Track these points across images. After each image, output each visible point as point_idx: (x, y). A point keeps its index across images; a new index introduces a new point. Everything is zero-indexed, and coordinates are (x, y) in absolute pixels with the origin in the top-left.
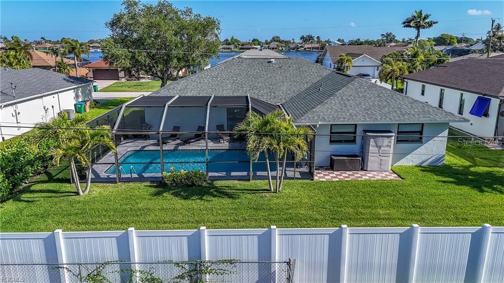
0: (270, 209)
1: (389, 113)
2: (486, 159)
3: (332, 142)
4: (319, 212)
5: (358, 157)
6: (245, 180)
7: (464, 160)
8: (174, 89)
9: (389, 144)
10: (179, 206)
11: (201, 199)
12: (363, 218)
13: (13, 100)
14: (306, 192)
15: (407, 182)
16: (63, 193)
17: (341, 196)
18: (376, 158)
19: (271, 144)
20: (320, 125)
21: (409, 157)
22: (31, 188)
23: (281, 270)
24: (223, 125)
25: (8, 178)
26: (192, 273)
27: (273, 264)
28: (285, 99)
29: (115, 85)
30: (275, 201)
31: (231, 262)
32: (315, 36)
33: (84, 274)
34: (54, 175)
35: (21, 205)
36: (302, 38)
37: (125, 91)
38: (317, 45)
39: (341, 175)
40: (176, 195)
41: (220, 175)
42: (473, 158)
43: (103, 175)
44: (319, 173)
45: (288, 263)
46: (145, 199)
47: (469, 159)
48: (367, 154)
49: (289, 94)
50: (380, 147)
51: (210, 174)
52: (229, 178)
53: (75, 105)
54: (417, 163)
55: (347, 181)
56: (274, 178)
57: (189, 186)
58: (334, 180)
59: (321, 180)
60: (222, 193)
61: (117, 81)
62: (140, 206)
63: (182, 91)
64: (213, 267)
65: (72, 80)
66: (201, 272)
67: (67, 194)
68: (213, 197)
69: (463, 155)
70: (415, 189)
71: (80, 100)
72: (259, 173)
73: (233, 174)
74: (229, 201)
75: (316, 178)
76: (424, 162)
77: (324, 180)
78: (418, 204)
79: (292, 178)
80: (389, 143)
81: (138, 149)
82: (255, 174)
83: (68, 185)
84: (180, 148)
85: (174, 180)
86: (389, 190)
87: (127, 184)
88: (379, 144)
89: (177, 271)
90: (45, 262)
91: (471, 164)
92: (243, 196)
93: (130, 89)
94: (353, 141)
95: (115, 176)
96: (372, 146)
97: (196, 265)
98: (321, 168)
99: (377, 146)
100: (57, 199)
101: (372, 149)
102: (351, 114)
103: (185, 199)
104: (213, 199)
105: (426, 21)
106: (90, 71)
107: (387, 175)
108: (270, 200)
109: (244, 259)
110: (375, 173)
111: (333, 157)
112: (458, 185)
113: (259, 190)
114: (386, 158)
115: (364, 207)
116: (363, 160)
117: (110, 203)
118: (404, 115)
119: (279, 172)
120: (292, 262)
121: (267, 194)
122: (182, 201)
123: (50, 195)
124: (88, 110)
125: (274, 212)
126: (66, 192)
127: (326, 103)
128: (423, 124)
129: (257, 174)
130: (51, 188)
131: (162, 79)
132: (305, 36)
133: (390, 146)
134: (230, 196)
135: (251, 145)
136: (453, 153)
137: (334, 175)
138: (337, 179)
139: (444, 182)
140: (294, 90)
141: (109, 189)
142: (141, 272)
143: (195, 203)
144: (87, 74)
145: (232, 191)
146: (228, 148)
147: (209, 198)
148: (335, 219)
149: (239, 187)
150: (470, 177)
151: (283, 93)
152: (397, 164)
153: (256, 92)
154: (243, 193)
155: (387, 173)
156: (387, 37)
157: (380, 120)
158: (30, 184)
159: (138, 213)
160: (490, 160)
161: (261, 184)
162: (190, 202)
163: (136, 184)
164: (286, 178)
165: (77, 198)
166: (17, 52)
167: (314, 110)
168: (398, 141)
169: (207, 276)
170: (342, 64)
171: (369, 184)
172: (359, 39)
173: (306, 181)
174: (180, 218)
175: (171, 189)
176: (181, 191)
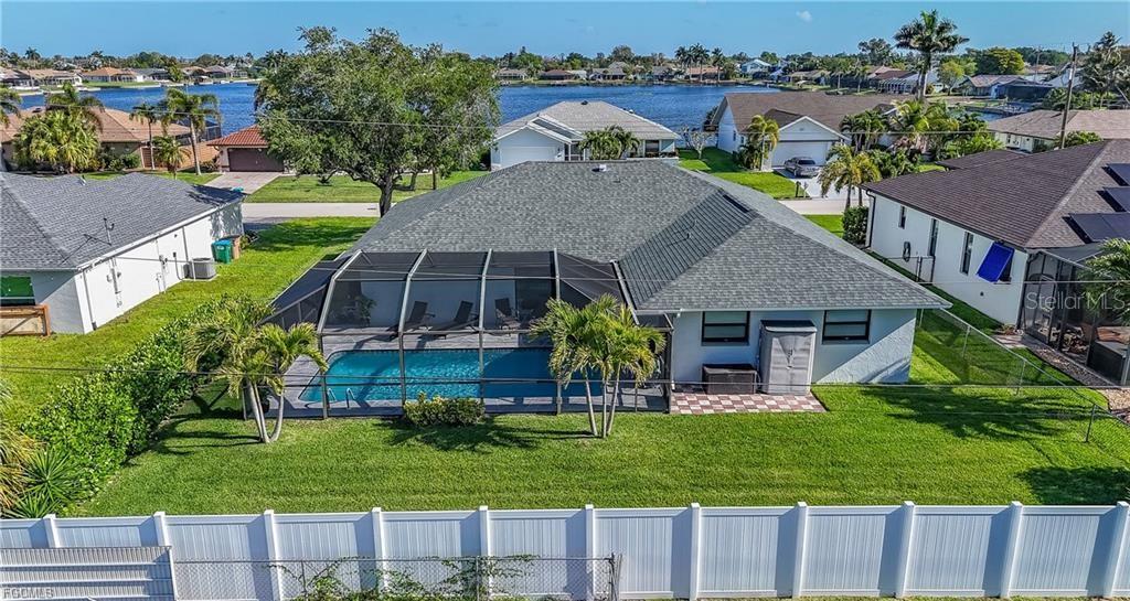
0: (591, 468)
1: (808, 290)
2: (990, 368)
3: (705, 340)
4: (672, 475)
5: (753, 369)
6: (549, 413)
7: (947, 372)
8: (414, 229)
9: (807, 347)
10: (436, 463)
11: (472, 449)
12: (744, 485)
13: (108, 251)
14: (654, 436)
15: (835, 416)
16: (235, 438)
17: (712, 445)
18: (785, 372)
19: (592, 359)
20: (682, 313)
21: (845, 367)
22: (177, 429)
23: (600, 571)
24: (507, 299)
25: (144, 413)
26: (468, 575)
27: (588, 562)
28: (625, 250)
29: (276, 185)
30: (600, 453)
31: (525, 558)
32: (710, 48)
33: (309, 576)
34: (209, 403)
35: (171, 460)
36: (681, 52)
37: (299, 200)
38: (714, 70)
39: (718, 403)
40: (428, 441)
41: (505, 403)
42: (966, 367)
43: (298, 403)
44: (681, 399)
45: (611, 561)
46: (379, 449)
47: (958, 369)
48: (766, 363)
49: (633, 241)
50: (790, 353)
51: (487, 401)
52: (518, 408)
53: (213, 246)
54: (859, 377)
55: (727, 415)
56: (598, 409)
57: (449, 424)
58: (707, 412)
59: (683, 412)
60: (508, 438)
61: (280, 174)
62: (370, 462)
63: (430, 234)
64: (500, 565)
65: (205, 196)
66: (481, 573)
67: (242, 441)
68: (493, 445)
69: (949, 360)
70: (845, 429)
71: (222, 234)
72: (573, 400)
73: (527, 401)
74: (521, 452)
75: (673, 408)
76: (874, 376)
77: (689, 412)
78: (841, 459)
79: (631, 410)
80: (808, 345)
81: (351, 347)
82: (566, 401)
83: (239, 423)
84: (429, 345)
85: (424, 415)
86: (798, 433)
87: (341, 421)
88: (788, 347)
89: (445, 572)
90: (247, 557)
91: (959, 379)
92: (544, 445)
93: (309, 194)
94: (744, 340)
95: (320, 405)
96: (776, 350)
97: (474, 564)
98: (684, 387)
99: (785, 350)
100: (228, 450)
101: (776, 353)
102: (739, 293)
103: (446, 449)
104: (495, 449)
105: (945, 35)
106: (222, 152)
107: (801, 403)
108: (591, 452)
109: (546, 553)
110: (781, 398)
111: (706, 369)
112: (921, 422)
113: (572, 433)
114: (800, 371)
115: (750, 465)
116: (760, 373)
117: (319, 457)
118: (833, 295)
119: (606, 399)
120: (616, 558)
121: (586, 441)
122: (442, 454)
123: (211, 441)
124: (237, 255)
125: (597, 474)
126: (240, 437)
127: (697, 269)
128: (870, 311)
129: (570, 402)
130: (213, 429)
131: (382, 187)
132: (687, 49)
133: (808, 351)
134: (524, 444)
135: (556, 360)
136: (933, 357)
137: (708, 403)
138: (712, 411)
139: (899, 416)
140: (642, 231)
141: (311, 432)
142: (392, 573)
143: (461, 458)
144: (215, 160)
145: (526, 434)
146: (516, 345)
147: (487, 448)
148: (697, 485)
149: (537, 426)
150: (948, 407)
151: (621, 237)
152: (823, 381)
153: (571, 236)
154: (545, 438)
155: (803, 399)
156: (873, 50)
157: (792, 305)
158: (172, 420)
159: (370, 476)
160: (996, 370)
161: (576, 421)
162: (454, 455)
163: (358, 422)
164: (621, 408)
165: (261, 448)
166: (67, 114)
167: (674, 283)
168: (826, 339)
169: (491, 579)
170: (756, 137)
171: (766, 420)
172: (809, 54)
173: (654, 415)
174: (440, 484)
175: (419, 432)
176: (437, 435)
